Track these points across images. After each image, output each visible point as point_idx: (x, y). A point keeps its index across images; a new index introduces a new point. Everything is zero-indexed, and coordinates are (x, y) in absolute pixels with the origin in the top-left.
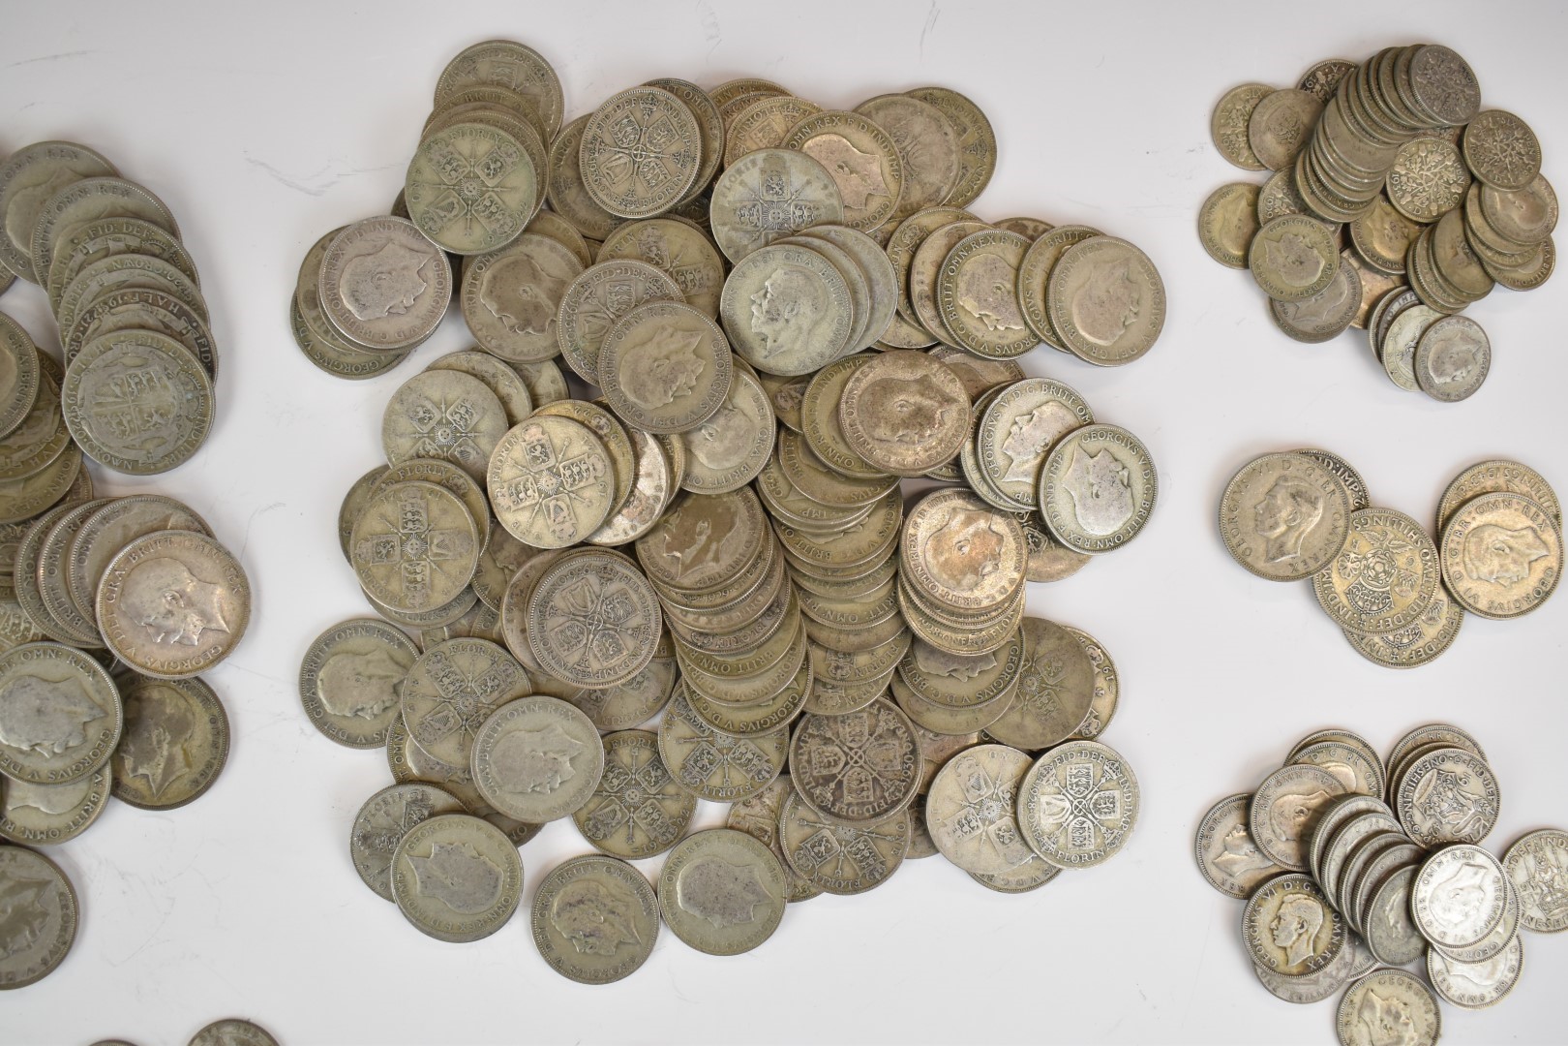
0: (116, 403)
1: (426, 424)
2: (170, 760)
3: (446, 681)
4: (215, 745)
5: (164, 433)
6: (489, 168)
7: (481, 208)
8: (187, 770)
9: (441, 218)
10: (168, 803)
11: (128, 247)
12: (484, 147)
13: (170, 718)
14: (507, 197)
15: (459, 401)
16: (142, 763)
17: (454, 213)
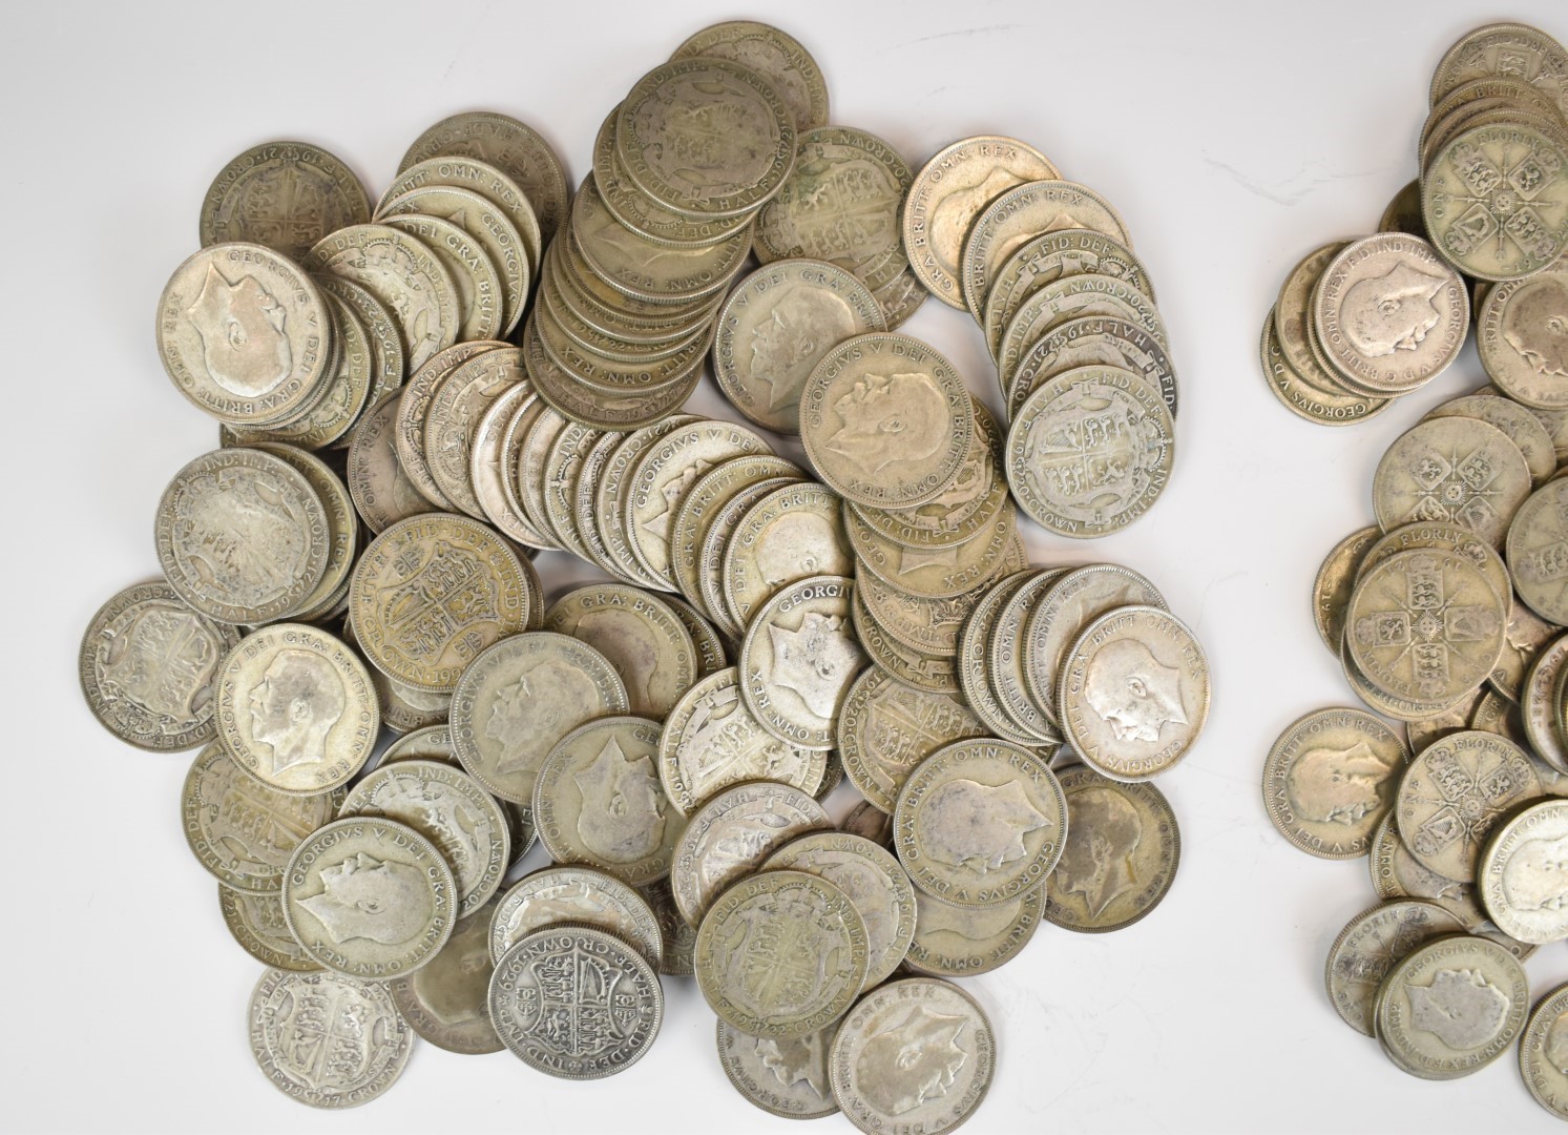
0: (1067, 454)
1: (1431, 480)
2: (1112, 876)
3: (1450, 781)
4: (1165, 857)
5: (1119, 490)
6: (1524, 179)
7: (1515, 226)
8: (1131, 886)
9: (1469, 237)
10: (1107, 924)
11: (1084, 265)
12: (1518, 152)
13: (1113, 826)
14: (1546, 214)
15: (1473, 454)
16: (1078, 879)
17: (1484, 231)
